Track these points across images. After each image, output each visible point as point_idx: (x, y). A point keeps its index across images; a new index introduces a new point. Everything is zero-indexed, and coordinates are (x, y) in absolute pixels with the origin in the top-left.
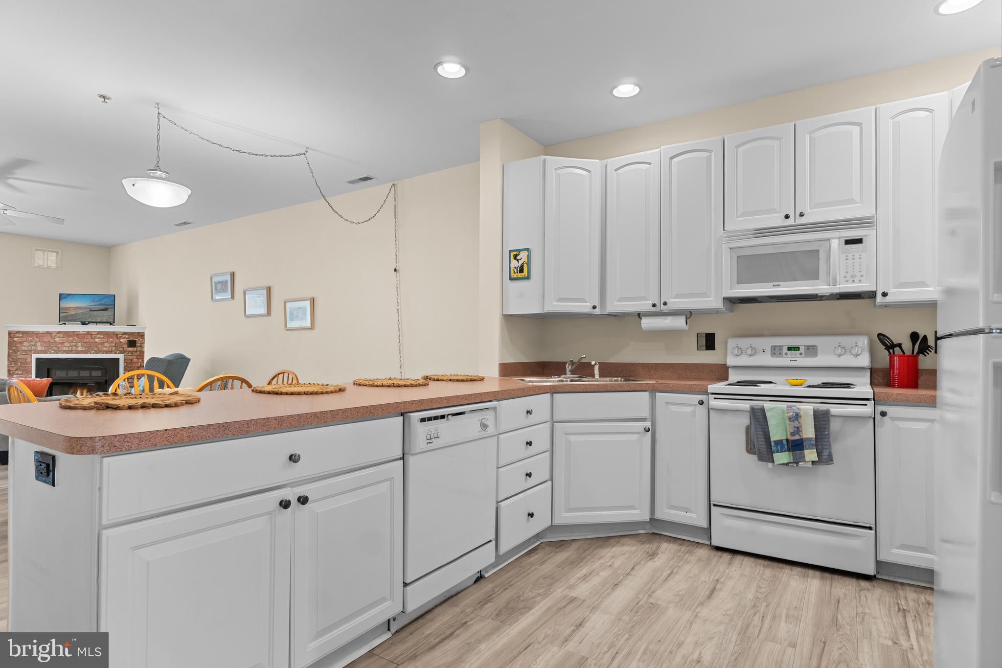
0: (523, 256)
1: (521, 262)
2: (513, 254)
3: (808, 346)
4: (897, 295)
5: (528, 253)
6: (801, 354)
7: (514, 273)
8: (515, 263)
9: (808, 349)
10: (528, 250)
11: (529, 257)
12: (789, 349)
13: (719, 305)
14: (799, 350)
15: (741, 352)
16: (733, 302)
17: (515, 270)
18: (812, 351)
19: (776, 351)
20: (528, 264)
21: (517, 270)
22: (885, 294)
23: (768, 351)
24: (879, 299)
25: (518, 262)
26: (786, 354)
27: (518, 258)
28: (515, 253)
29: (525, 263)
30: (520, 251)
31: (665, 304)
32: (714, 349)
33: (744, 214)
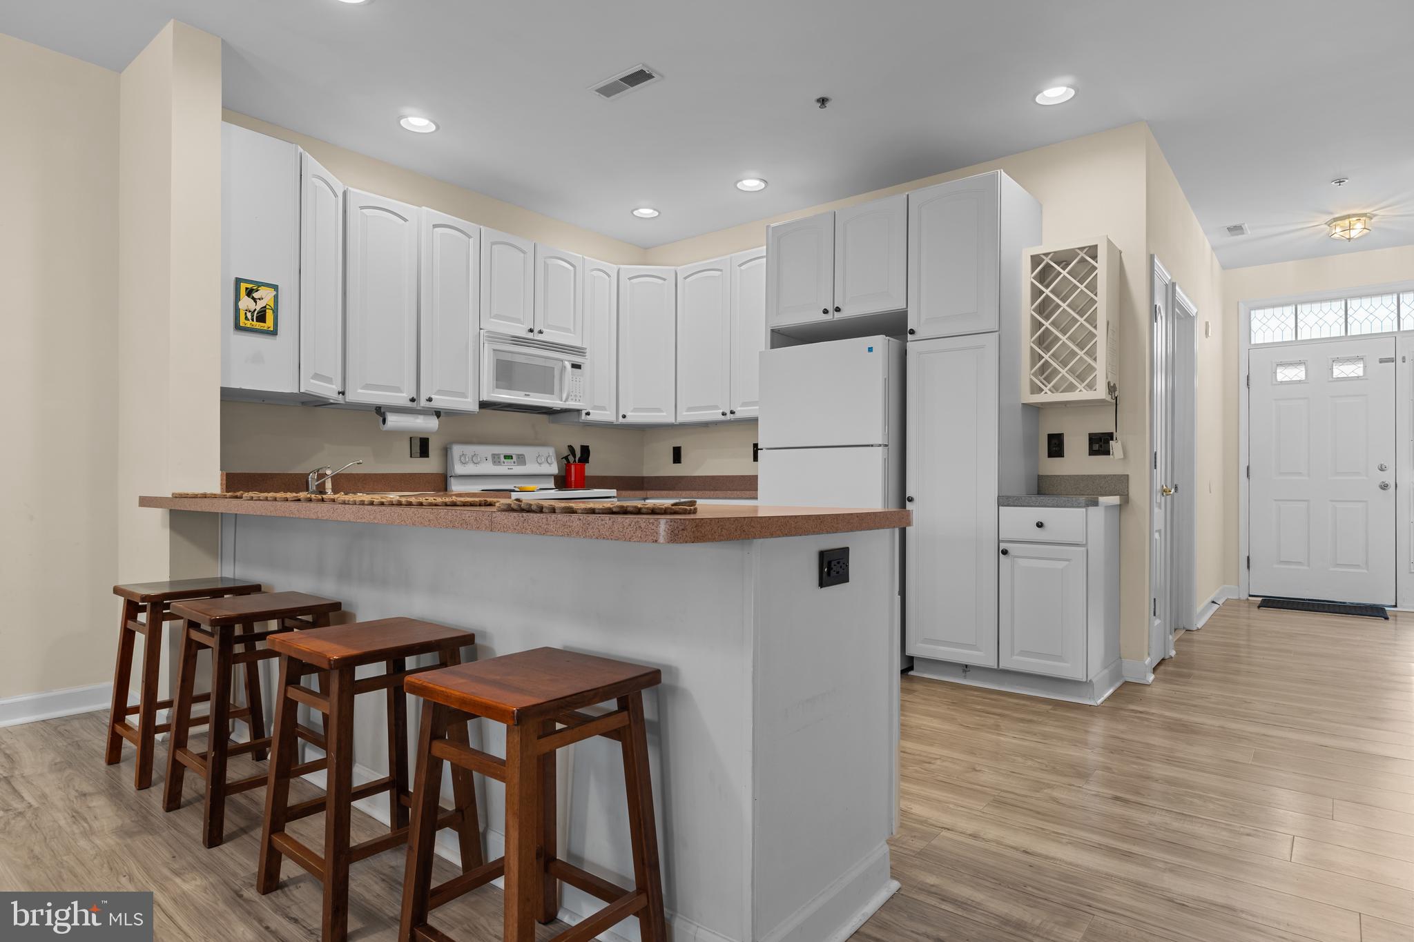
0: (266, 296)
1: (261, 304)
2: (243, 286)
3: (518, 455)
4: (596, 416)
5: (275, 293)
6: (514, 463)
7: (246, 318)
8: (246, 303)
9: (519, 458)
10: (276, 287)
11: (276, 297)
12: (506, 457)
13: (475, 408)
14: (512, 458)
15: (474, 460)
16: (484, 405)
17: (249, 315)
18: (521, 460)
19: (496, 459)
20: (275, 311)
21: (252, 316)
22: (588, 414)
23: (490, 458)
24: (583, 417)
25: (256, 302)
26: (504, 463)
27: (255, 295)
28: (250, 286)
29: (268, 307)
30: (260, 284)
31: (430, 400)
32: (428, 457)
33: (498, 317)
